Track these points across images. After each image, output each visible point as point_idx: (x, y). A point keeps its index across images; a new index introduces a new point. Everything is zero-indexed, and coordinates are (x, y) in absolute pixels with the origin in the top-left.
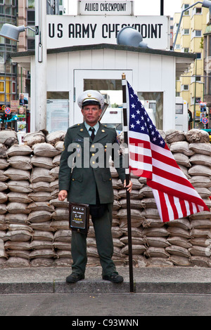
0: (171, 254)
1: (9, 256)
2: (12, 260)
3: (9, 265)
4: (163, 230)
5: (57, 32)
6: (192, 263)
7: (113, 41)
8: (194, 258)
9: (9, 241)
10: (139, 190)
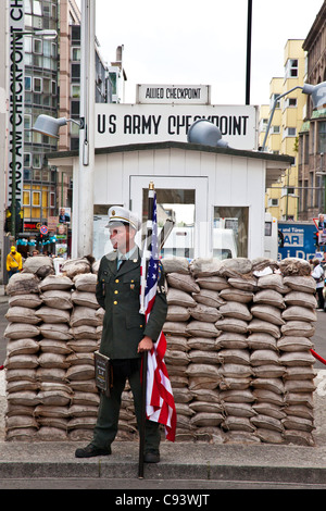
0: (258, 426)
1: (41, 426)
2: (44, 431)
3: (40, 438)
4: (248, 394)
5: (108, 126)
6: (287, 440)
7: (182, 138)
8: (288, 433)
9: (40, 404)
10: (215, 338)
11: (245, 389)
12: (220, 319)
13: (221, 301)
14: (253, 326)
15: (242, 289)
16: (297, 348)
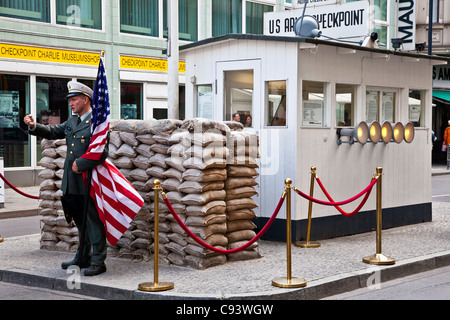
0: (170, 251)
1: (59, 240)
2: (60, 244)
4: (164, 225)
6: (186, 263)
8: (187, 258)
9: (55, 225)
10: (145, 181)
11: (164, 222)
12: (149, 167)
13: (151, 154)
14: (167, 173)
15: (163, 144)
16: (191, 190)
